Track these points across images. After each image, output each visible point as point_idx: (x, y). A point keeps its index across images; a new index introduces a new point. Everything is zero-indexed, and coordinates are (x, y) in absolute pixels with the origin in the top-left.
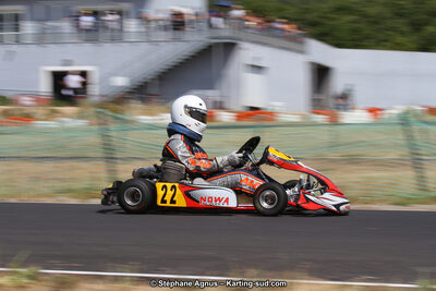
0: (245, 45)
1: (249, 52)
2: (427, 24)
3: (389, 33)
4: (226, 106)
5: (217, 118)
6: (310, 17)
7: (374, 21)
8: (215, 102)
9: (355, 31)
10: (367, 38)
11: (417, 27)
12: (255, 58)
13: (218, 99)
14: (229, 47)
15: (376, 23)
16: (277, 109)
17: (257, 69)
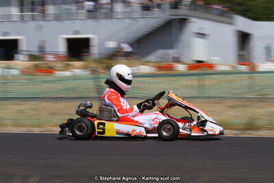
0: (194, 20)
1: (196, 24)
4: (181, 60)
8: (174, 58)
12: (200, 28)
13: (176, 56)
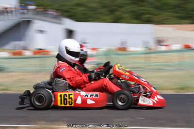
1: (38, 24)
3: (99, 15)
6: (65, 8)
8: (23, 47)
9: (84, 14)
10: (90, 17)
14: (28, 22)
15: (94, 10)
17: (41, 32)
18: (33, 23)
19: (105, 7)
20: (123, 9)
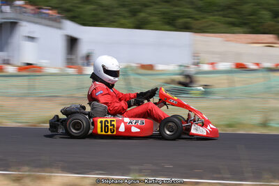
0: (24, 23)
1: (26, 28)
2: (140, 11)
3: (116, 17)
4: (11, 62)
5: (5, 70)
6: (65, 6)
7: (107, 9)
8: (4, 60)
9: (94, 15)
10: (102, 20)
11: (134, 13)
12: (29, 32)
13: (6, 58)
14: (13, 25)
15: (107, 10)
16: (44, 65)
17: (31, 39)
18: (21, 26)
19: (123, 6)
20: (149, 10)
